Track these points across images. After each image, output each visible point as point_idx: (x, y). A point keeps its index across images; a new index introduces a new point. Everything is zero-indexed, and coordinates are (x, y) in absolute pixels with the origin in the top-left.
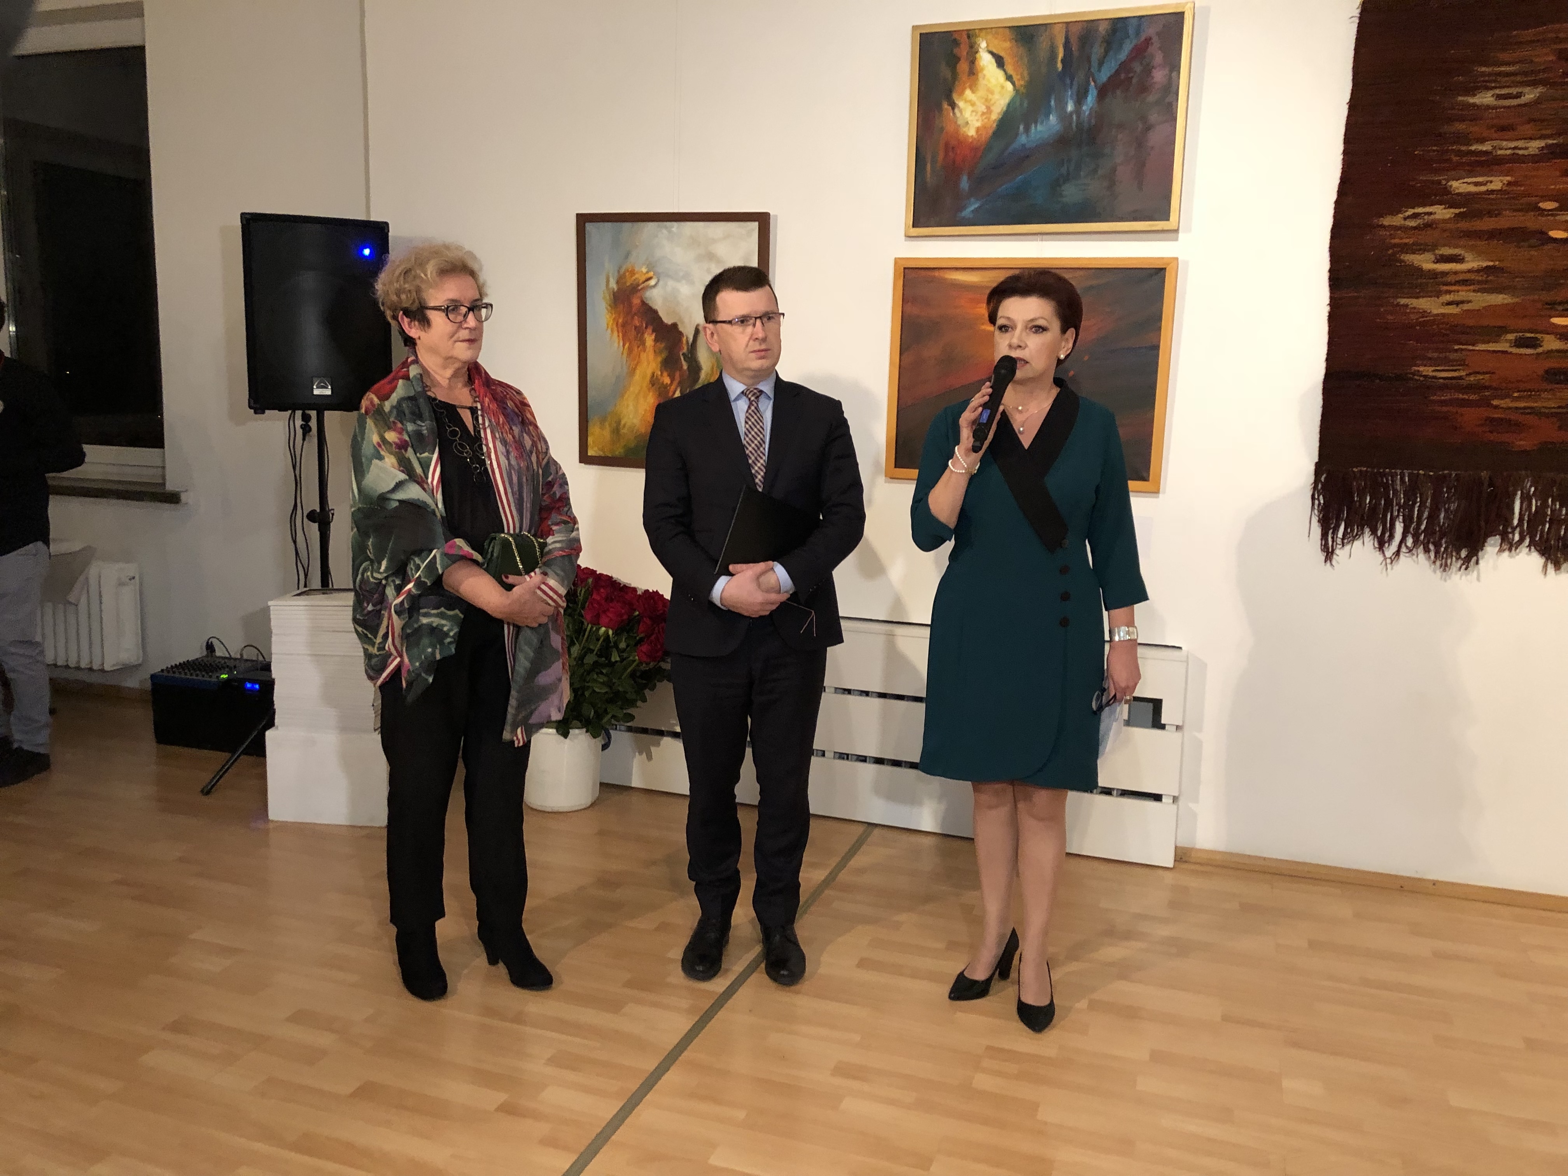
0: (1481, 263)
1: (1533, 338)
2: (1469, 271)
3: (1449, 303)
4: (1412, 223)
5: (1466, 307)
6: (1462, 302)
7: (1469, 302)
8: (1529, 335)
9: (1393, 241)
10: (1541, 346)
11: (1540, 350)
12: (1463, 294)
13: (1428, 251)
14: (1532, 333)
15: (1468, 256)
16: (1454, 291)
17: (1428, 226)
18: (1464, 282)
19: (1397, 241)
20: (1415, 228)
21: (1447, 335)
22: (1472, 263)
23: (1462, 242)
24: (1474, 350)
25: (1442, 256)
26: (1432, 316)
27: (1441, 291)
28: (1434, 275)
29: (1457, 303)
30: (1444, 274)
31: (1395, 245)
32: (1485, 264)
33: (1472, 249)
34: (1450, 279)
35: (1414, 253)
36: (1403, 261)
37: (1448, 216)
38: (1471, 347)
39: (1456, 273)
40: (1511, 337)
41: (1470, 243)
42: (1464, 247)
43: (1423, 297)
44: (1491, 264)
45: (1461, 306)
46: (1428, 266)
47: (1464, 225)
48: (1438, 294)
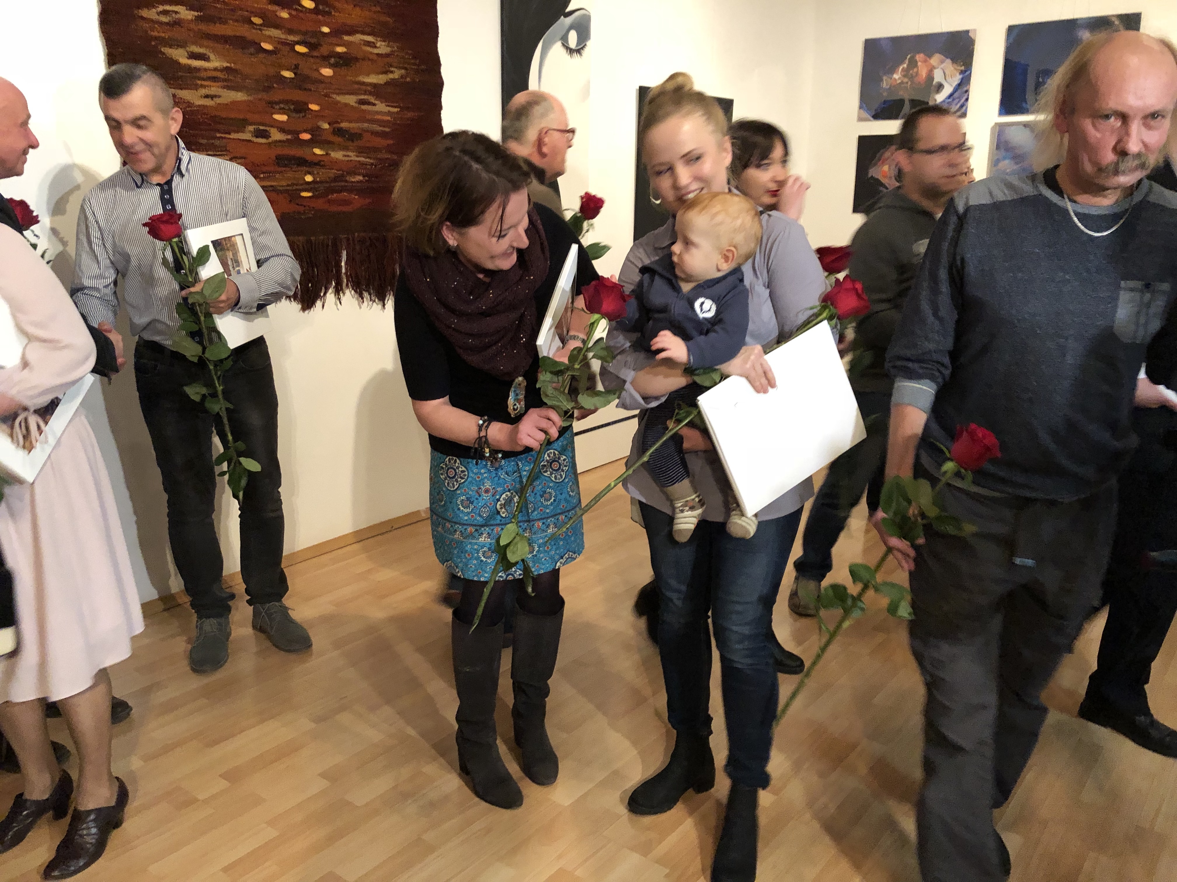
0: (222, 64)
1: (263, 130)
2: (216, 69)
3: (207, 96)
4: (164, 19)
5: (218, 101)
6: (216, 96)
7: (219, 97)
8: (261, 128)
9: (152, 33)
10: (270, 137)
11: (270, 140)
12: (214, 90)
13: (182, 47)
14: (263, 126)
15: (212, 56)
16: (208, 86)
17: (178, 23)
18: (214, 79)
19: (155, 34)
20: (167, 24)
21: (210, 125)
22: (215, 63)
23: (205, 42)
24: (230, 139)
25: (192, 53)
26: (195, 107)
27: (197, 85)
28: (190, 69)
29: (212, 97)
30: (197, 70)
31: (156, 38)
32: (226, 64)
33: (214, 51)
34: (203, 74)
35: (171, 48)
36: (164, 54)
37: (190, 17)
38: (227, 136)
39: (206, 70)
40: (251, 128)
41: (212, 45)
42: (207, 47)
43: (185, 89)
44: (228, 65)
45: (214, 99)
46: (184, 61)
47: (203, 27)
48: (196, 87)
